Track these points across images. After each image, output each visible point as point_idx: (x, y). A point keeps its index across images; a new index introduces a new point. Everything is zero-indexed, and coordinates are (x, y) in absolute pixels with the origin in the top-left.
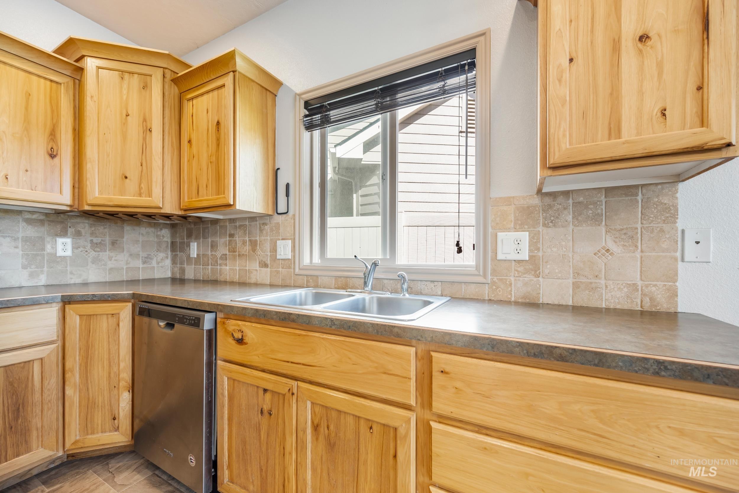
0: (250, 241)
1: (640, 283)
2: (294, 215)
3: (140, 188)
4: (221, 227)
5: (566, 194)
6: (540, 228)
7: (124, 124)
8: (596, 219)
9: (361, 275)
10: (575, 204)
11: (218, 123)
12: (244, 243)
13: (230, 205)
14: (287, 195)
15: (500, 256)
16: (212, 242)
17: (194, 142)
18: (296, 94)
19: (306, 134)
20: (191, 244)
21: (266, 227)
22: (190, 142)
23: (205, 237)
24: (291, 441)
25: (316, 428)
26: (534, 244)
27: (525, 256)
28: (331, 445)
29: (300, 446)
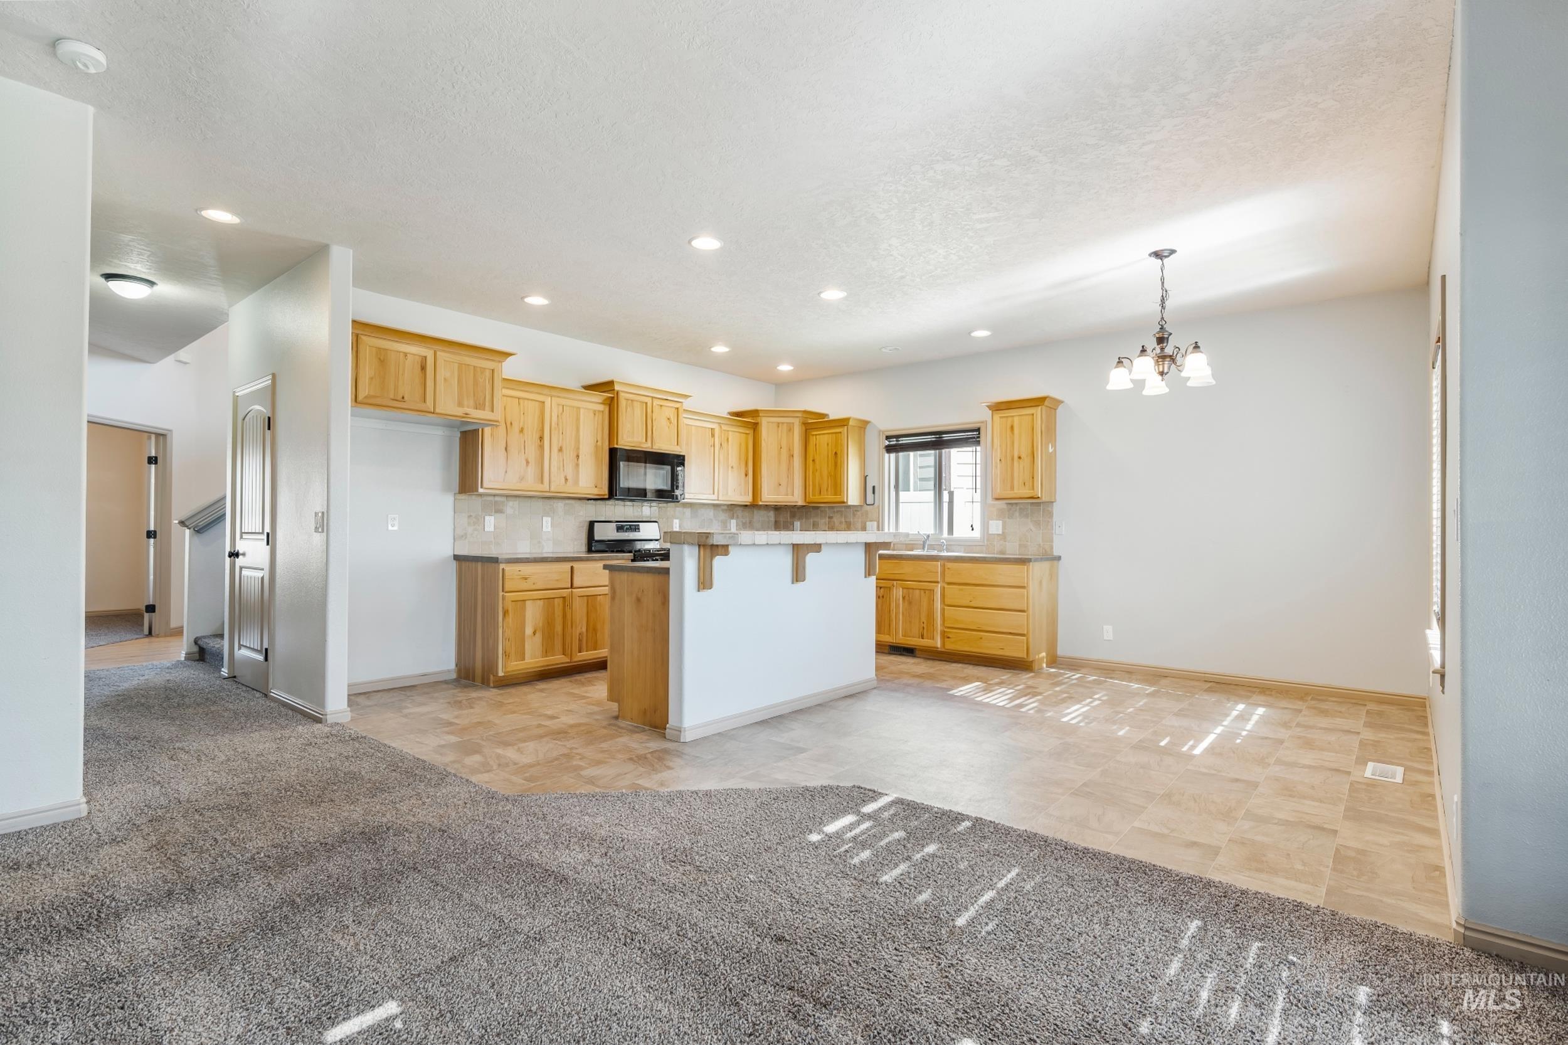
0: (846, 522)
1: (1042, 544)
2: (879, 506)
3: (787, 491)
4: (822, 511)
5: (1016, 504)
6: (1007, 520)
7: (780, 454)
8: (1027, 516)
9: (922, 543)
10: (1020, 509)
11: (836, 453)
12: (841, 523)
13: (844, 502)
14: (874, 493)
15: (990, 532)
16: (814, 522)
17: (817, 462)
18: (880, 431)
19: (887, 455)
20: (795, 523)
21: (858, 513)
22: (813, 460)
23: (806, 518)
24: (893, 605)
25: (904, 598)
26: (1004, 527)
27: (1000, 532)
28: (910, 603)
29: (897, 606)
